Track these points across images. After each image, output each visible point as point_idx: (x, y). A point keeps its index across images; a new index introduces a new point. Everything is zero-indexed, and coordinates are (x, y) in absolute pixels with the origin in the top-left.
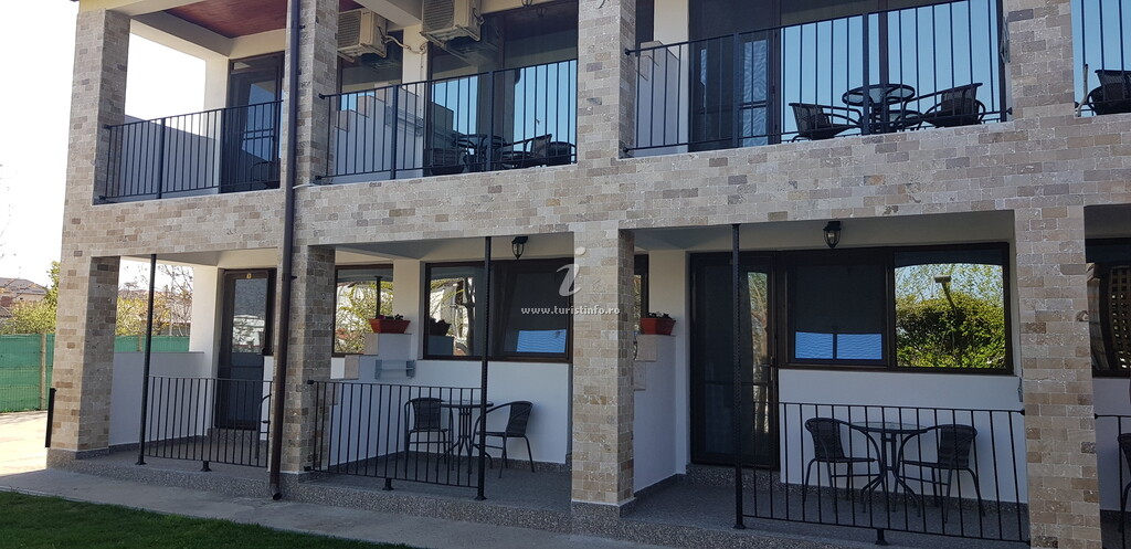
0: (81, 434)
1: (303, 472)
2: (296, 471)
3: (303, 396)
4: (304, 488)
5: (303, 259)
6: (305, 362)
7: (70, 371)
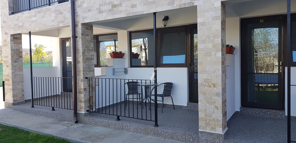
0: (14, 97)
1: (86, 112)
2: (83, 112)
3: (84, 83)
4: (86, 119)
5: (79, 29)
6: (83, 70)
7: (8, 75)
